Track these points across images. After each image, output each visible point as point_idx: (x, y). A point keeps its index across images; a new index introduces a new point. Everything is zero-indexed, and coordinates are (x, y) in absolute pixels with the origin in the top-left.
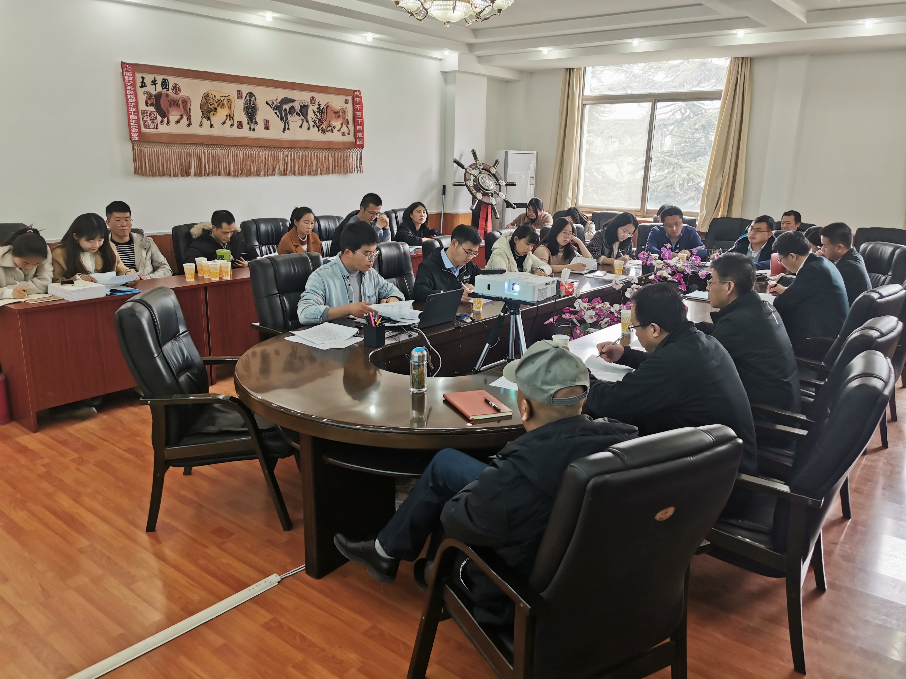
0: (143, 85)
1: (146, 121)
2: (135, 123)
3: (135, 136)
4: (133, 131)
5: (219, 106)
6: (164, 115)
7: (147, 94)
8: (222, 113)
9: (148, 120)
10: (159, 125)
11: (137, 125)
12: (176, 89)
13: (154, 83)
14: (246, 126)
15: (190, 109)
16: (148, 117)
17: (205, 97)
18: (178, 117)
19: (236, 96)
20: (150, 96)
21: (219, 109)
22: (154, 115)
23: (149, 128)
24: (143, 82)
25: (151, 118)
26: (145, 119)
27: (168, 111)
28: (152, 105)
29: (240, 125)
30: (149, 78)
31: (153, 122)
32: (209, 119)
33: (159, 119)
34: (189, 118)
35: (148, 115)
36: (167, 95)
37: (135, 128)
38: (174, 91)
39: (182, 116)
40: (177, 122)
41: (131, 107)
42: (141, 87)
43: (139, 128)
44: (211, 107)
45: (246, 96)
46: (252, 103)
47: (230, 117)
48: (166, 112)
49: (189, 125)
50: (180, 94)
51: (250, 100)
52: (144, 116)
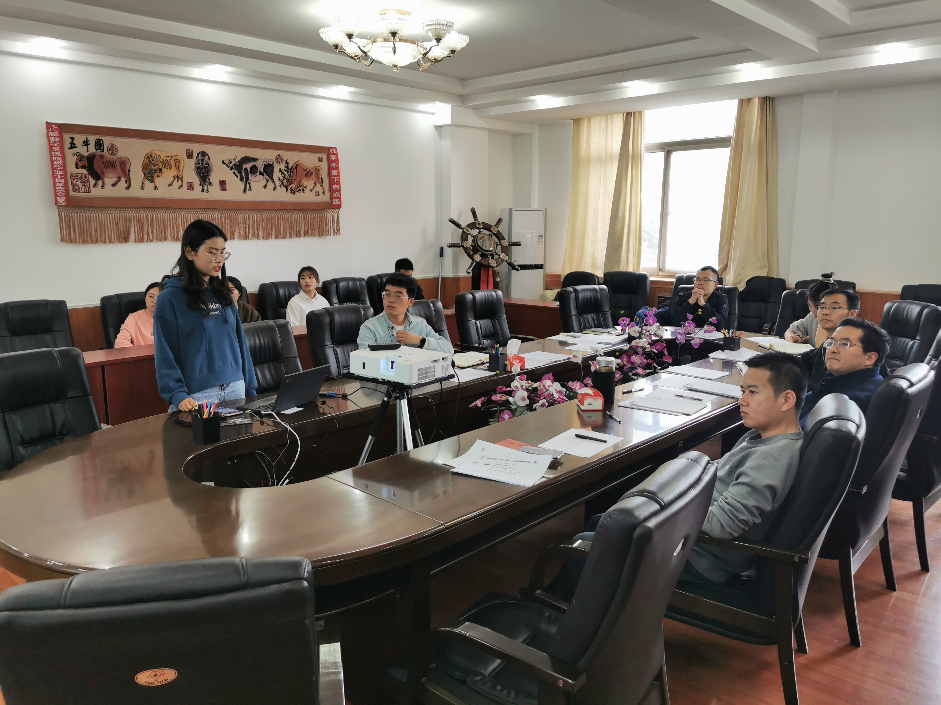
0: (73, 146)
1: (76, 185)
2: (62, 187)
3: (62, 201)
4: (60, 196)
5: (165, 167)
6: (97, 177)
7: (78, 156)
8: (168, 175)
9: (79, 183)
10: (92, 189)
11: (64, 188)
12: (113, 149)
13: (86, 143)
14: (197, 187)
15: (129, 171)
16: (79, 180)
17: (148, 157)
18: (115, 179)
19: (185, 155)
20: (81, 158)
21: (164, 170)
22: (86, 177)
23: (79, 192)
24: (72, 143)
25: (82, 180)
26: (74, 182)
27: (103, 173)
28: (83, 167)
29: (190, 186)
30: (79, 139)
31: (85, 185)
32: (152, 181)
33: (92, 181)
34: (128, 181)
35: (79, 178)
36: (102, 157)
37: (62, 192)
38: (110, 152)
39: (119, 179)
40: (114, 185)
41: (57, 169)
42: (69, 149)
43: (67, 192)
44: (156, 167)
45: (198, 156)
46: (205, 162)
47: (178, 178)
48: (101, 174)
49: (128, 187)
50: (117, 155)
51: (203, 160)
52: (74, 179)
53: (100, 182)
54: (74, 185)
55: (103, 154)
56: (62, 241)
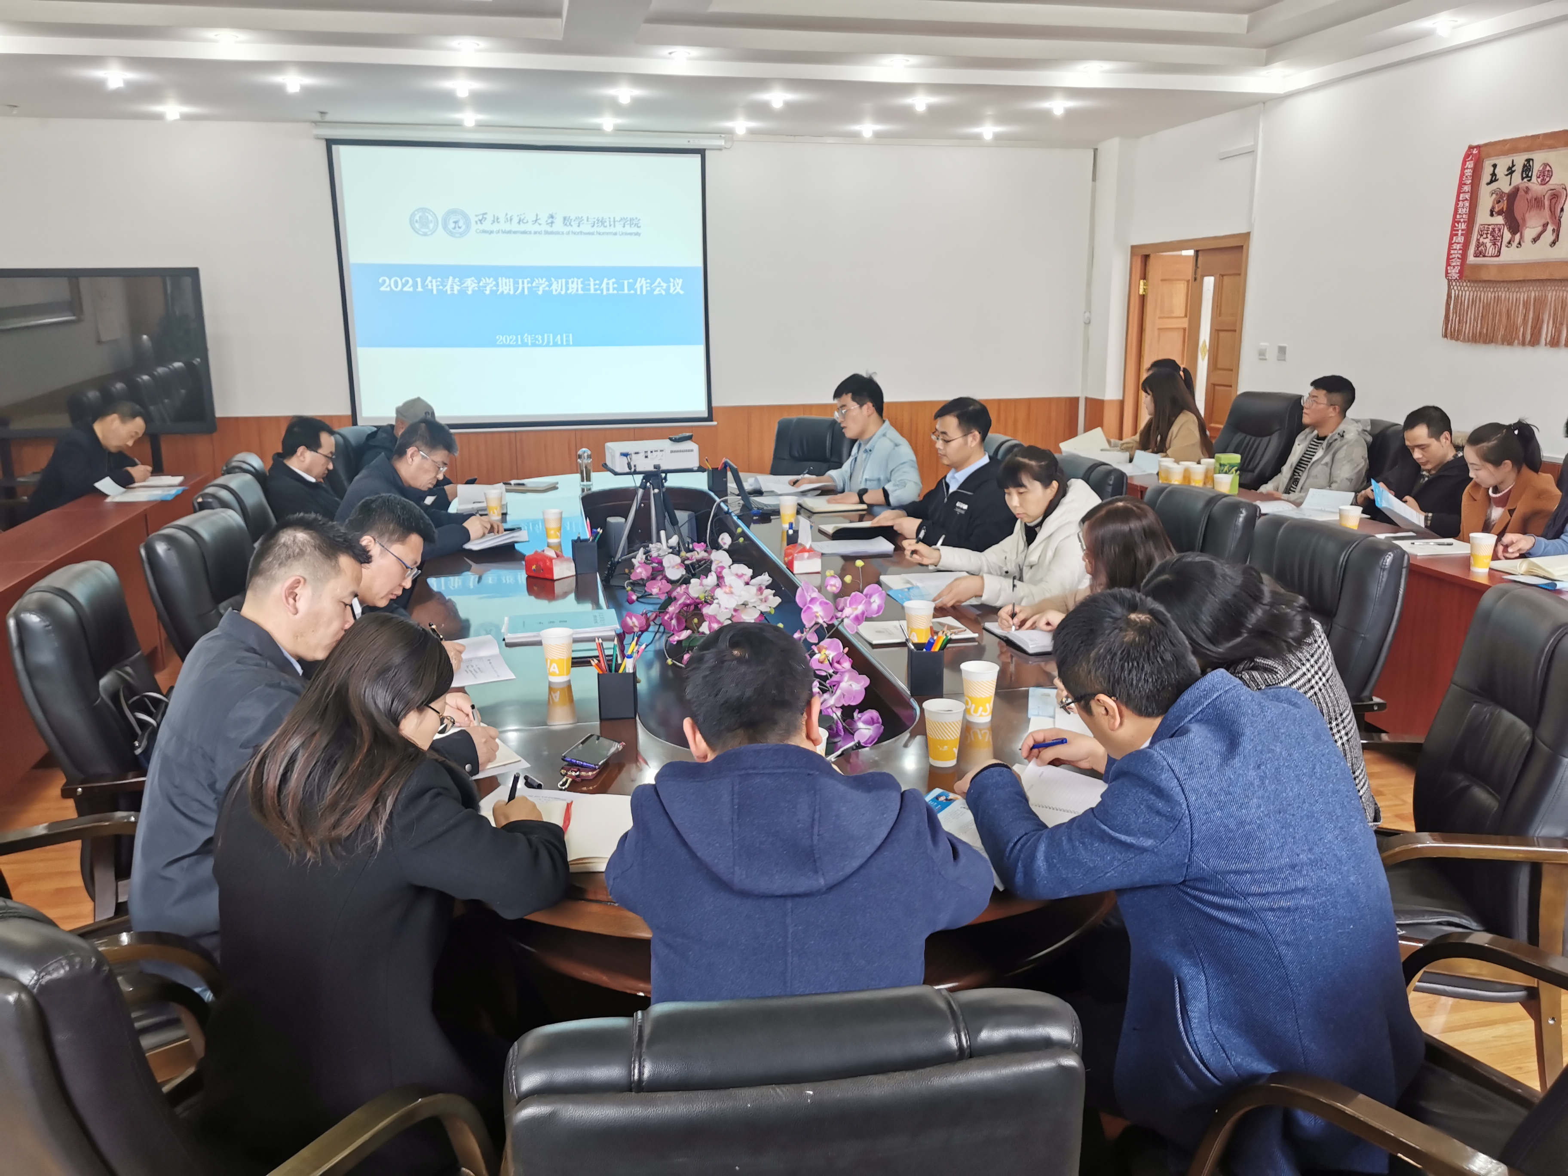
0: (1494, 178)
1: (1483, 244)
2: (1460, 249)
3: (1454, 273)
4: (1454, 264)
7: (1497, 194)
9: (1487, 241)
12: (1546, 173)
13: (1511, 171)
15: (1562, 210)
16: (1489, 235)
20: (1500, 196)
22: (1500, 230)
23: (1484, 256)
24: (1494, 174)
25: (1493, 236)
26: (1481, 240)
27: (1524, 220)
28: (1500, 213)
30: (1503, 164)
31: (1494, 244)
34: (1557, 232)
35: (1489, 232)
36: (1527, 190)
37: (1458, 258)
39: (1545, 226)
40: (1535, 240)
41: (1460, 221)
42: (1488, 184)
43: (1464, 256)
48: (1520, 221)
49: (1554, 243)
52: (1481, 235)
53: (1518, 236)
54: (1479, 245)
55: (1530, 184)
56: (1445, 336)
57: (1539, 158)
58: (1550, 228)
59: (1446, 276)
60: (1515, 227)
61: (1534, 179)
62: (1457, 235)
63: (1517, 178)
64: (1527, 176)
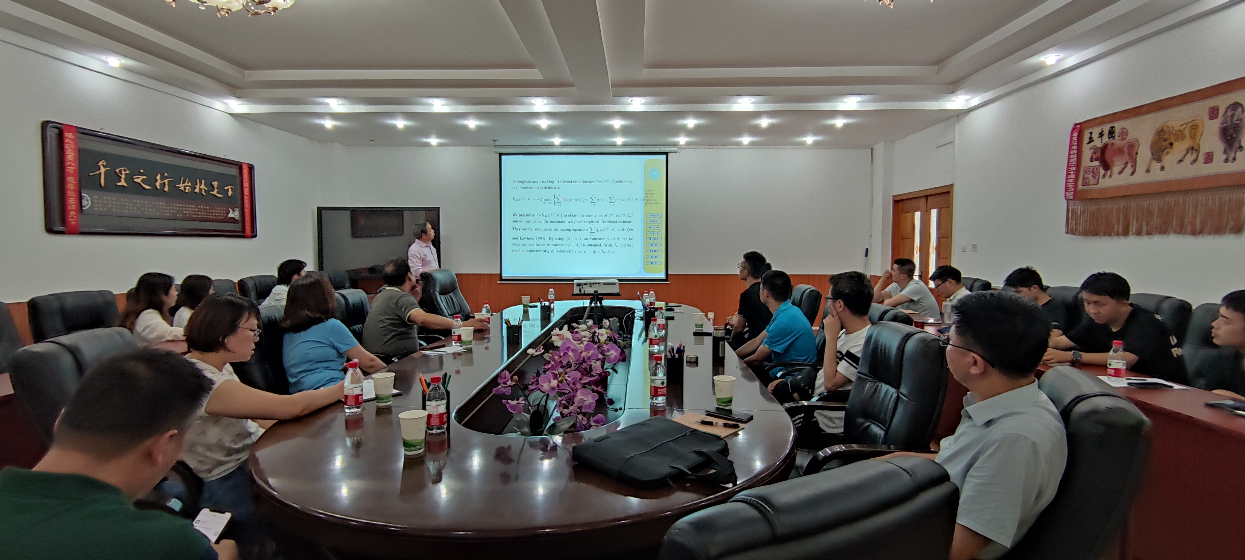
0: (1091, 140)
1: (1087, 178)
2: (1073, 182)
3: (1070, 195)
4: (1070, 191)
5: (1176, 140)
8: (1180, 147)
9: (1090, 176)
10: (1101, 180)
12: (1124, 133)
13: (1101, 135)
14: (1219, 156)
15: (1137, 153)
16: (1091, 173)
17: (1159, 132)
18: (1123, 166)
19: (1206, 116)
20: (1095, 149)
21: (1176, 144)
22: (1097, 169)
23: (1088, 185)
24: (1091, 138)
25: (1093, 173)
26: (1086, 176)
27: (1112, 162)
28: (1096, 160)
29: (1209, 158)
30: (1096, 131)
31: (1094, 177)
32: (1159, 160)
33: (1102, 172)
34: (1134, 166)
35: (1090, 171)
36: (1113, 144)
37: (1072, 187)
38: (1120, 138)
39: (1126, 164)
40: (1120, 173)
42: (1088, 144)
43: (1075, 186)
44: (1166, 143)
45: (1226, 111)
46: (1235, 118)
47: (1193, 149)
48: (1110, 163)
49: (1133, 173)
51: (1233, 115)
52: (1086, 173)
53: (1109, 172)
54: (1084, 179)
55: (1113, 141)
56: (1067, 233)
57: (1118, 126)
58: (1129, 165)
59: (1065, 198)
60: (1107, 166)
61: (1116, 137)
62: (1070, 174)
63: (1105, 139)
64: (1112, 137)
